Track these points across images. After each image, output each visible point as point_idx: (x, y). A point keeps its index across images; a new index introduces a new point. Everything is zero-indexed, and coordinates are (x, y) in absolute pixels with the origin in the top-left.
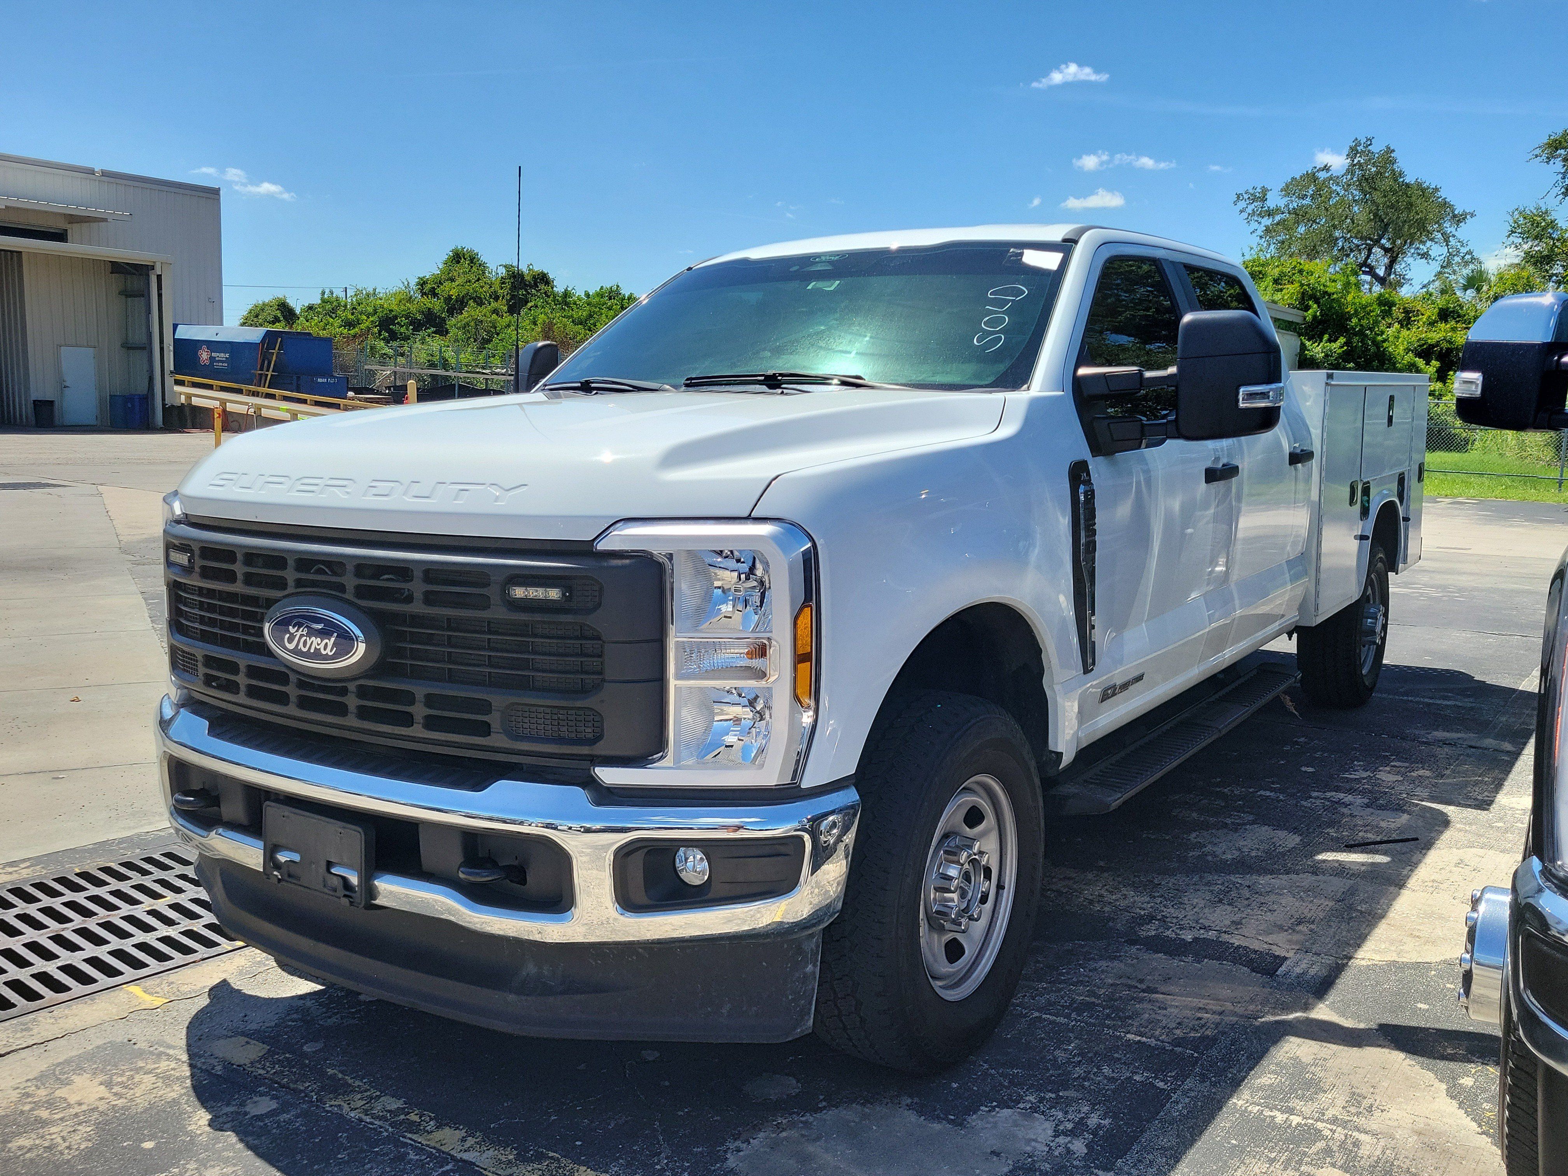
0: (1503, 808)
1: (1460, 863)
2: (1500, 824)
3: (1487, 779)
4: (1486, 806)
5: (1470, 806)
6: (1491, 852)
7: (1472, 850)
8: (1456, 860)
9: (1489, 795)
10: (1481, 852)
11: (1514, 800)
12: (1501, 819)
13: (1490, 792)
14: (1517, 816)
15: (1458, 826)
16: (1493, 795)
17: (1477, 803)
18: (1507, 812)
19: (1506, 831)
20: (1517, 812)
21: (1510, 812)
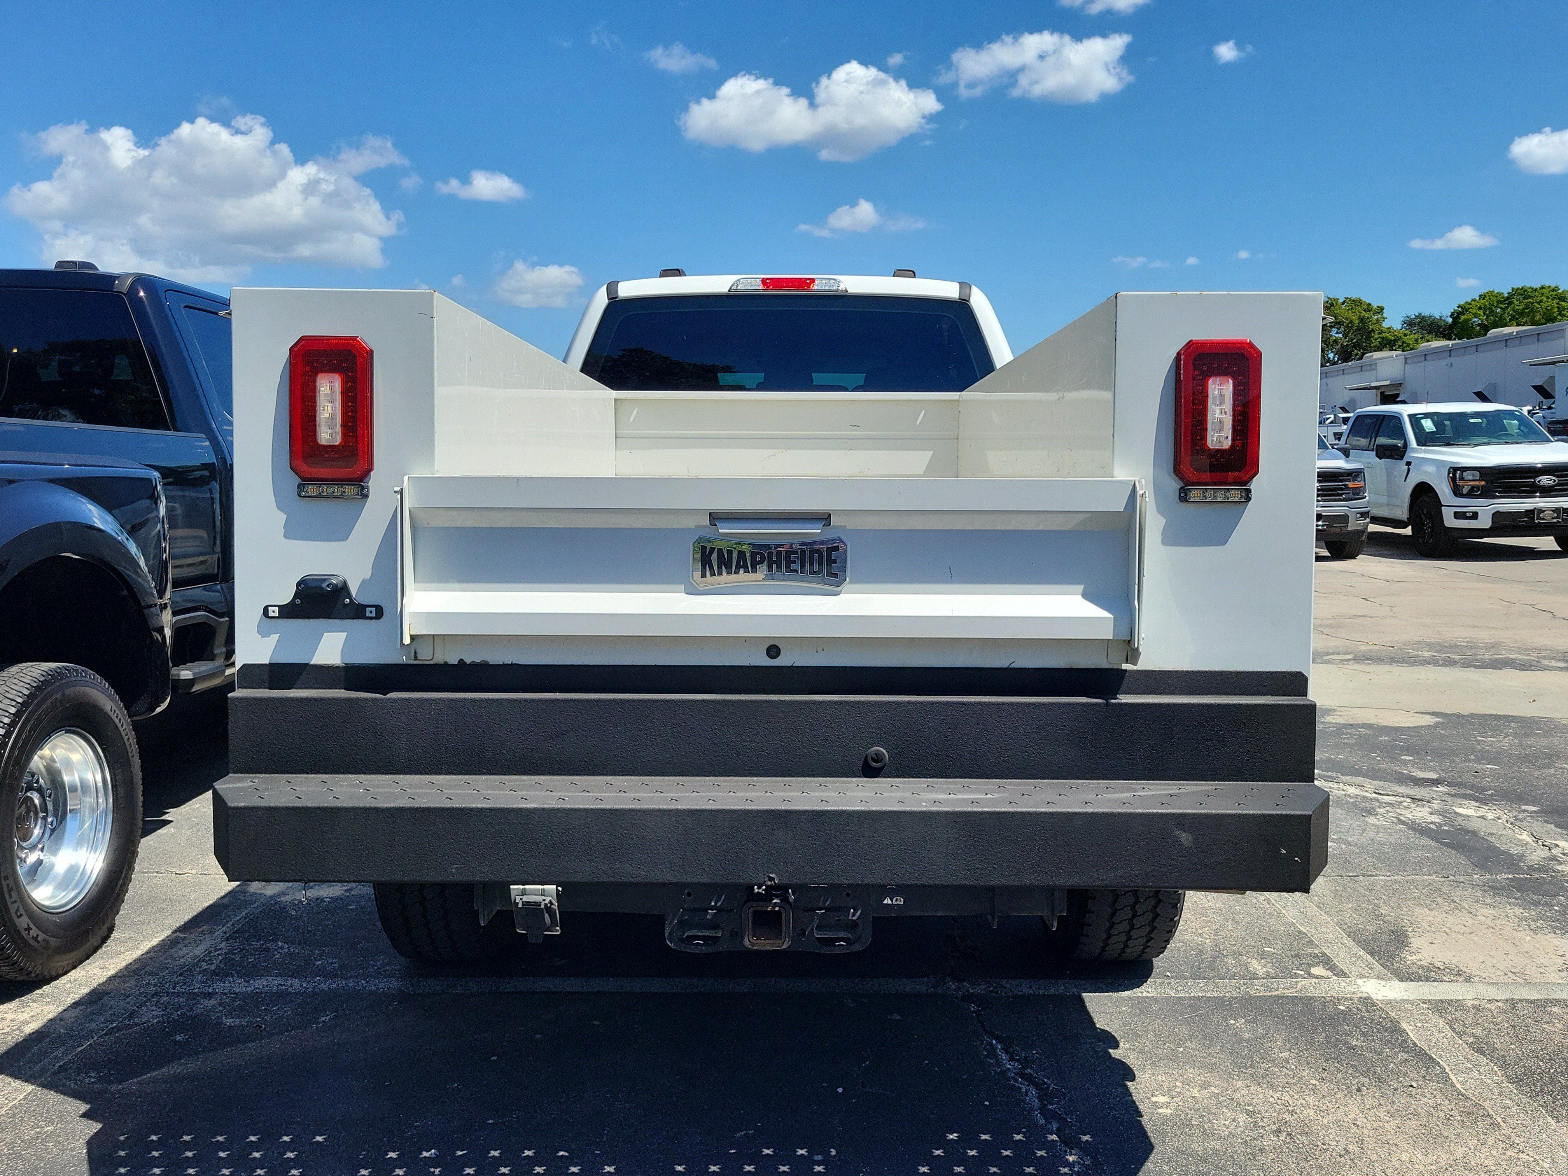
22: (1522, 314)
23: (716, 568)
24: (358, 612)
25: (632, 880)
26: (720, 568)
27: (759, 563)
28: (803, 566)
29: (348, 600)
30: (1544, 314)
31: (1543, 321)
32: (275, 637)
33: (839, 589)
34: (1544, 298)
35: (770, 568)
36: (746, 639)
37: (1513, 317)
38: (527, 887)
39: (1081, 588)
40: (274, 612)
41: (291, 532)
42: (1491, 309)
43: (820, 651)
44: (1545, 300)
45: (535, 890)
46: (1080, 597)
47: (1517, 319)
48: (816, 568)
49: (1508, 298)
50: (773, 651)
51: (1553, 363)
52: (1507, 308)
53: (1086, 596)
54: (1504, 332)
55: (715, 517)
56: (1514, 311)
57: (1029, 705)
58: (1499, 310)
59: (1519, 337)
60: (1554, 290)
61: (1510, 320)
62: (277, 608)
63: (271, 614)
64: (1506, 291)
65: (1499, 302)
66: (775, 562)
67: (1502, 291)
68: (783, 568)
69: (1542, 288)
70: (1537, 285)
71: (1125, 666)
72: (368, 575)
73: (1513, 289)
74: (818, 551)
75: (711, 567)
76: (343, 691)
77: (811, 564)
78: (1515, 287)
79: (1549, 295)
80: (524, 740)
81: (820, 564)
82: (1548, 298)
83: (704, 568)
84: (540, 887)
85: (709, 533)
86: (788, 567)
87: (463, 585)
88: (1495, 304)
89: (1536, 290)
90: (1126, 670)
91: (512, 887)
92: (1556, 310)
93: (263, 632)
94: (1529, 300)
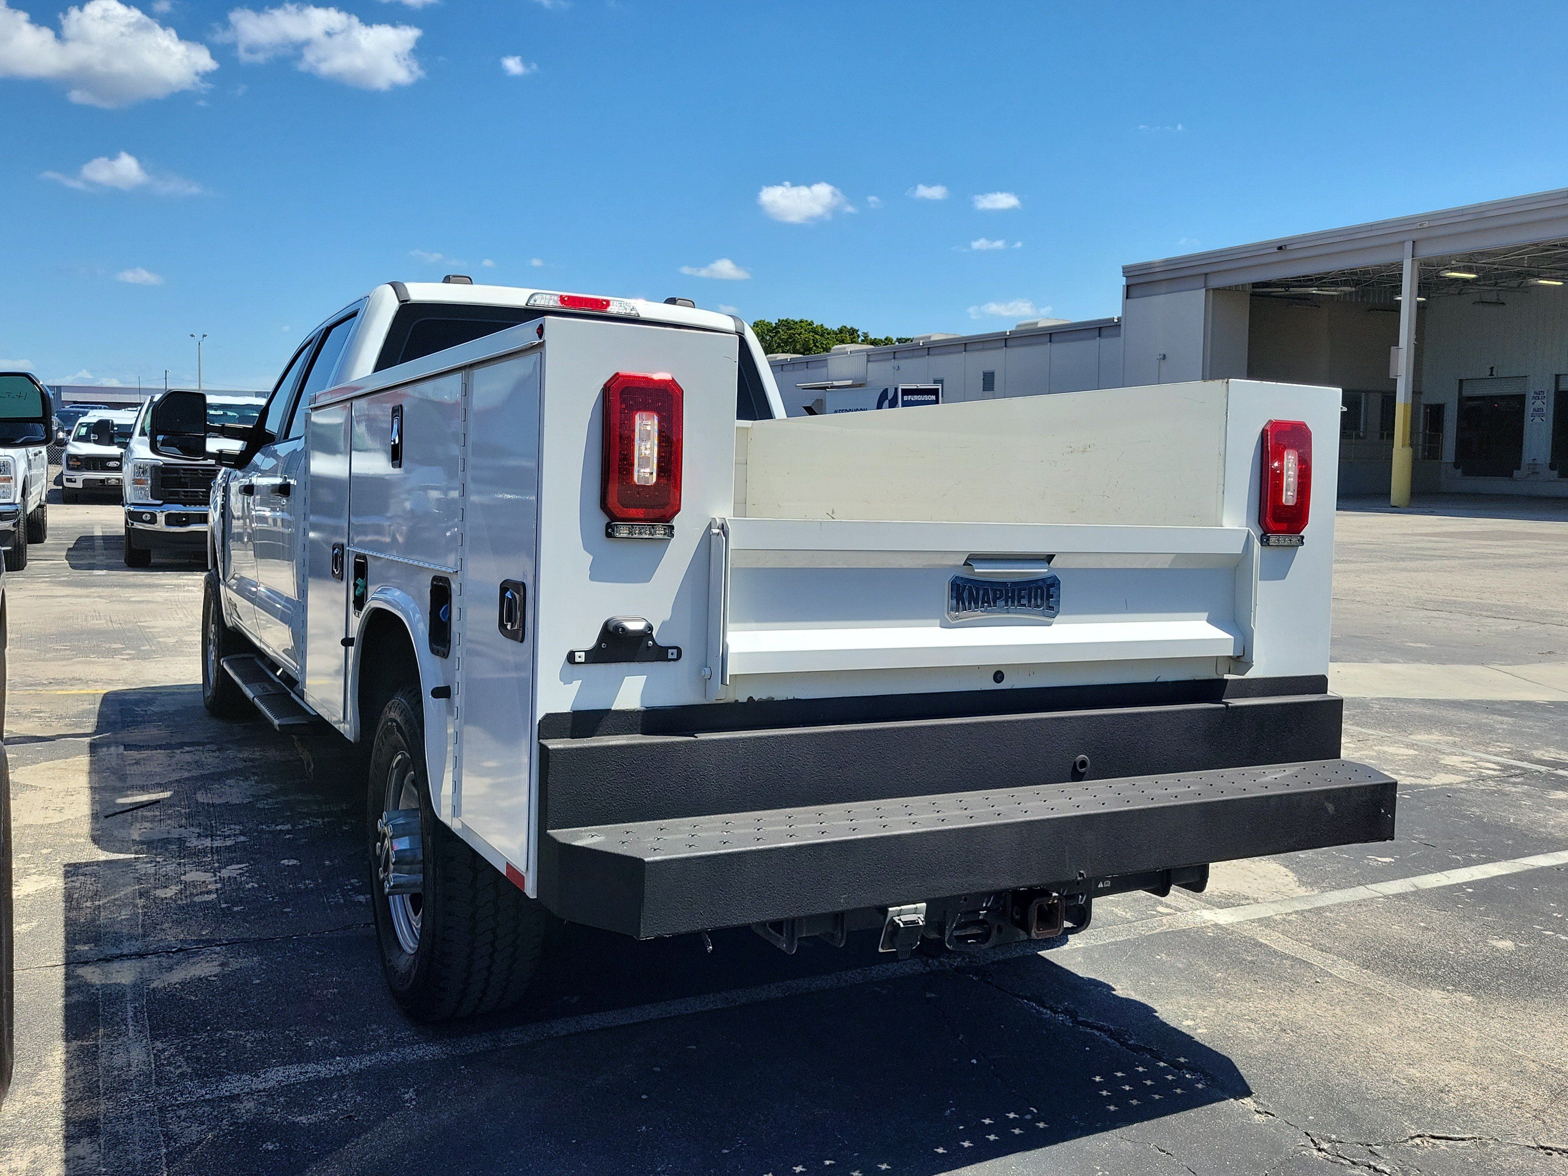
0: (51, 872)
1: (61, 810)
2: (45, 851)
3: (89, 904)
4: (69, 869)
5: (87, 865)
6: (40, 823)
7: (56, 821)
8: (66, 811)
9: (74, 884)
10: (49, 821)
11: (42, 886)
12: (47, 857)
13: (74, 888)
14: (33, 866)
15: (82, 840)
16: (69, 885)
17: (81, 871)
18: (44, 868)
19: (36, 846)
20: (34, 871)
21: (41, 869)
22: (786, 342)
23: (967, 604)
24: (660, 654)
25: (982, 890)
26: (970, 603)
27: (999, 598)
28: (1030, 601)
29: (650, 642)
30: (803, 345)
31: (802, 350)
32: (577, 684)
33: (1051, 620)
34: (803, 330)
35: (1007, 602)
36: (979, 667)
37: (779, 344)
38: (903, 907)
39: (1206, 615)
40: (580, 657)
41: (597, 573)
42: (763, 336)
43: (1031, 674)
44: (804, 332)
45: (909, 909)
46: (1205, 622)
47: (783, 346)
48: (1039, 601)
49: (775, 328)
50: (999, 676)
51: (825, 388)
52: (775, 336)
53: (1209, 621)
54: (778, 359)
55: (973, 559)
56: (779, 338)
57: (1178, 712)
58: (768, 338)
59: (792, 363)
60: (810, 324)
61: (777, 347)
62: (584, 653)
63: (577, 660)
64: (774, 322)
65: (768, 330)
66: (1010, 597)
67: (771, 321)
68: (1016, 603)
69: (801, 322)
70: (797, 319)
71: (1226, 677)
72: (667, 616)
73: (779, 320)
74: (1041, 588)
75: (963, 603)
76: (640, 735)
77: (1036, 599)
78: (781, 319)
79: (806, 328)
80: (817, 772)
81: (1042, 599)
82: (806, 331)
83: (958, 603)
84: (913, 906)
85: (965, 573)
86: (1019, 601)
87: (759, 625)
88: (766, 332)
89: (797, 323)
90: (1227, 680)
91: (890, 909)
92: (811, 342)
93: (566, 679)
94: (792, 331)
